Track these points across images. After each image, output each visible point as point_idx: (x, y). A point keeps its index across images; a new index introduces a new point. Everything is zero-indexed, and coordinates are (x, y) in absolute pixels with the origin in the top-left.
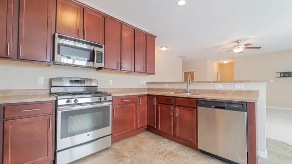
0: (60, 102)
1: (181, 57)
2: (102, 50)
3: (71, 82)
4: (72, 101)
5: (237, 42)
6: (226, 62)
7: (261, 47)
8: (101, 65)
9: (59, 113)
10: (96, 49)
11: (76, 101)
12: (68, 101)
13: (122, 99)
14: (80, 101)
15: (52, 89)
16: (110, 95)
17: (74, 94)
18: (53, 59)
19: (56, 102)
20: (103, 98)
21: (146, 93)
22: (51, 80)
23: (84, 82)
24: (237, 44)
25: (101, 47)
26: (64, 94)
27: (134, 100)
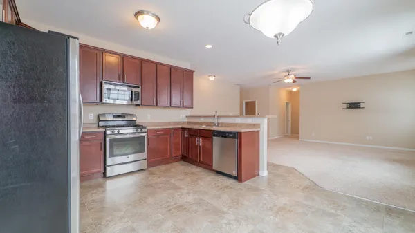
0: (108, 132)
1: (237, 84)
2: (139, 90)
3: (114, 117)
4: (116, 132)
5: (288, 71)
6: (295, 90)
7: (309, 78)
8: (139, 102)
9: (107, 139)
10: (134, 90)
11: (118, 132)
12: (113, 132)
13: (156, 131)
14: (122, 132)
15: (100, 123)
16: (145, 128)
17: (117, 126)
18: (101, 100)
19: (105, 132)
20: (139, 130)
21: (180, 127)
22: (98, 116)
23: (124, 117)
24: (287, 74)
25: (139, 88)
26: (110, 127)
27: (167, 132)
